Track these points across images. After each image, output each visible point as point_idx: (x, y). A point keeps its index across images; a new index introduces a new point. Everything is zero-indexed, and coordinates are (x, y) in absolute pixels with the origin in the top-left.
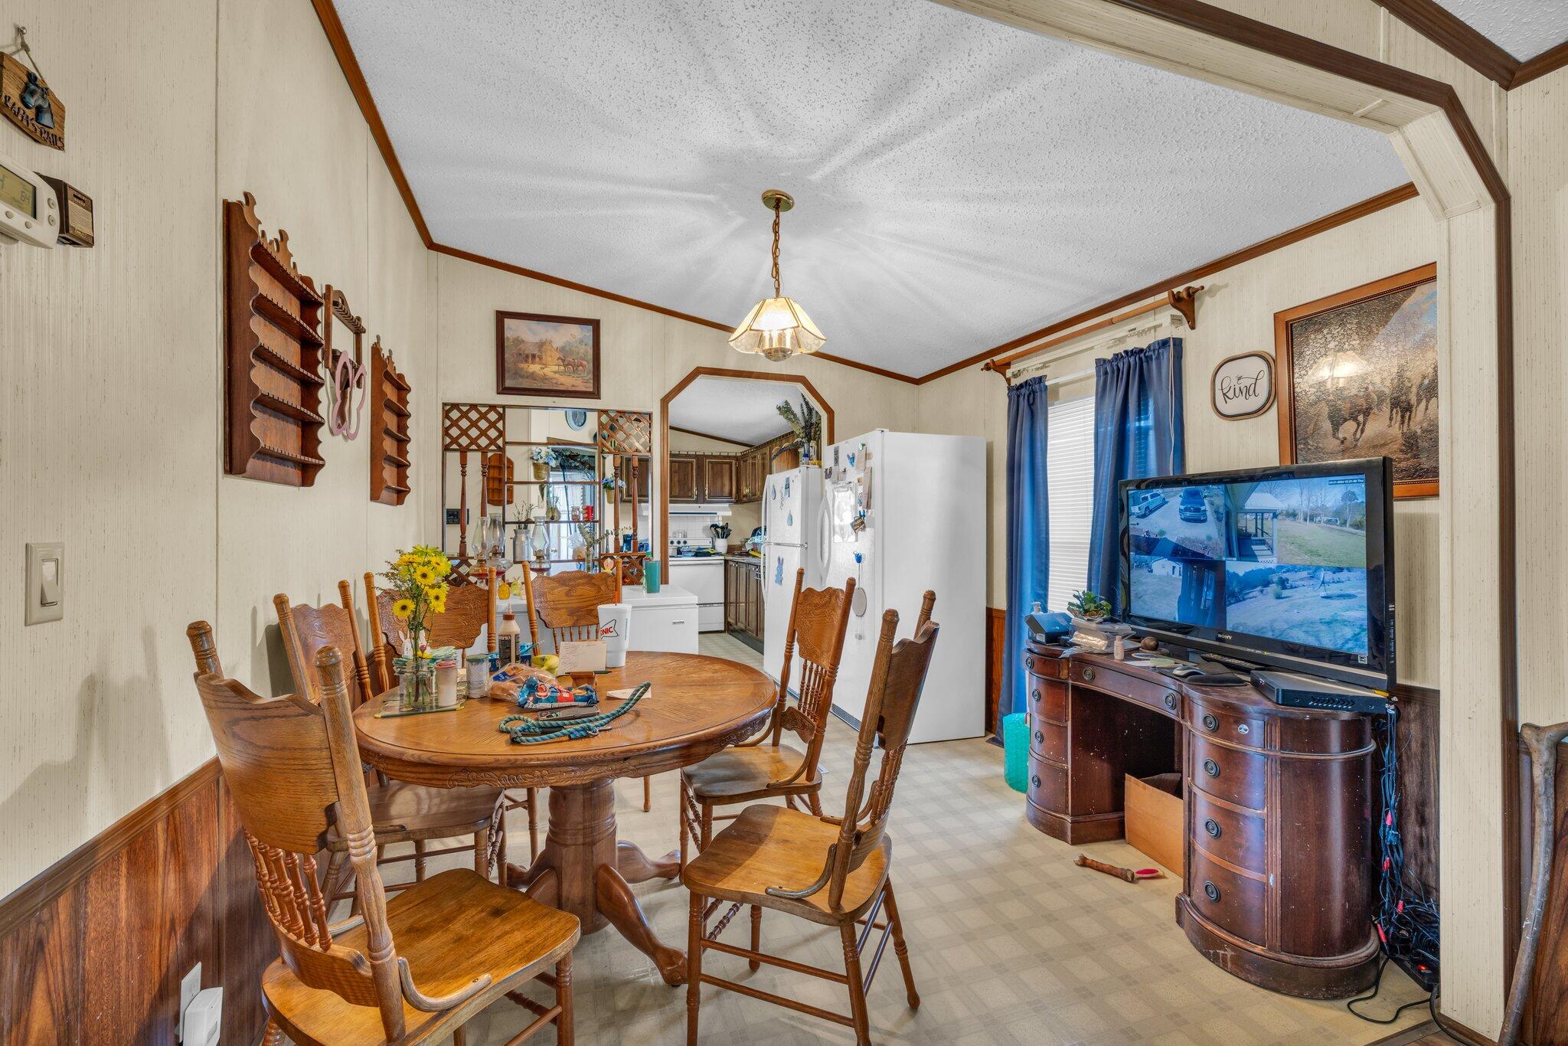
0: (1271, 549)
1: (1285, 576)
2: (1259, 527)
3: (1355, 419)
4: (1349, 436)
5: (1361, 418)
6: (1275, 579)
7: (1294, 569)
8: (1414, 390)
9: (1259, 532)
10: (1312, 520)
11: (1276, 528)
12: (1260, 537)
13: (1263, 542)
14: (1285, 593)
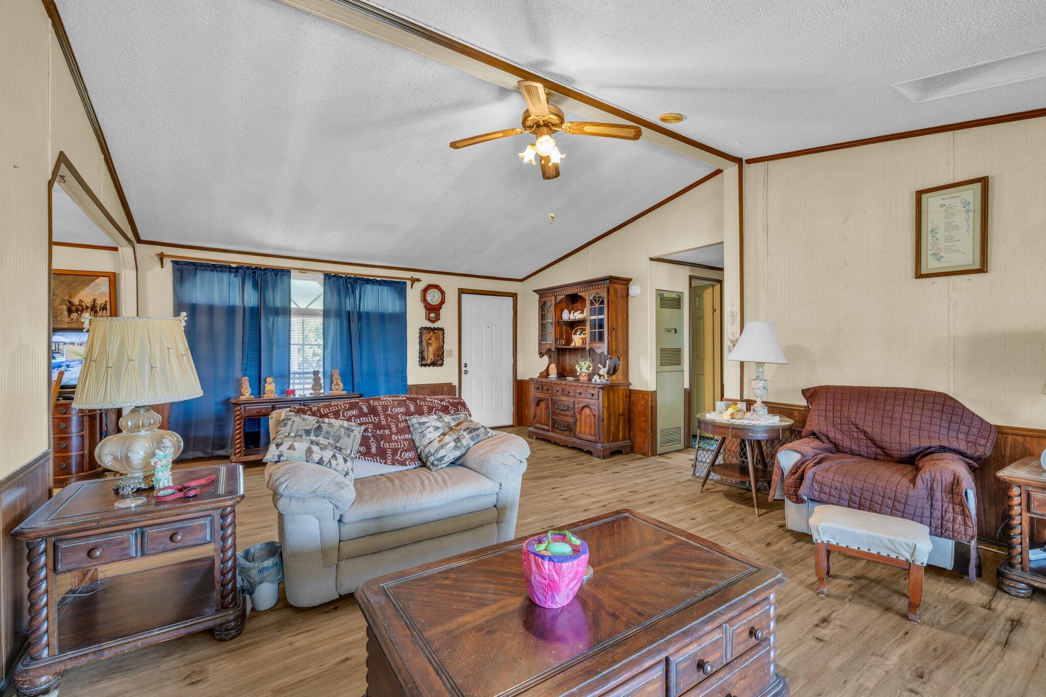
0: (63, 355)
1: (68, 364)
2: (57, 347)
3: (77, 313)
4: (75, 318)
5: (79, 313)
6: (64, 365)
7: (73, 361)
8: (98, 307)
9: (57, 350)
10: (81, 345)
11: (64, 348)
12: (57, 351)
13: (59, 353)
14: (68, 369)
